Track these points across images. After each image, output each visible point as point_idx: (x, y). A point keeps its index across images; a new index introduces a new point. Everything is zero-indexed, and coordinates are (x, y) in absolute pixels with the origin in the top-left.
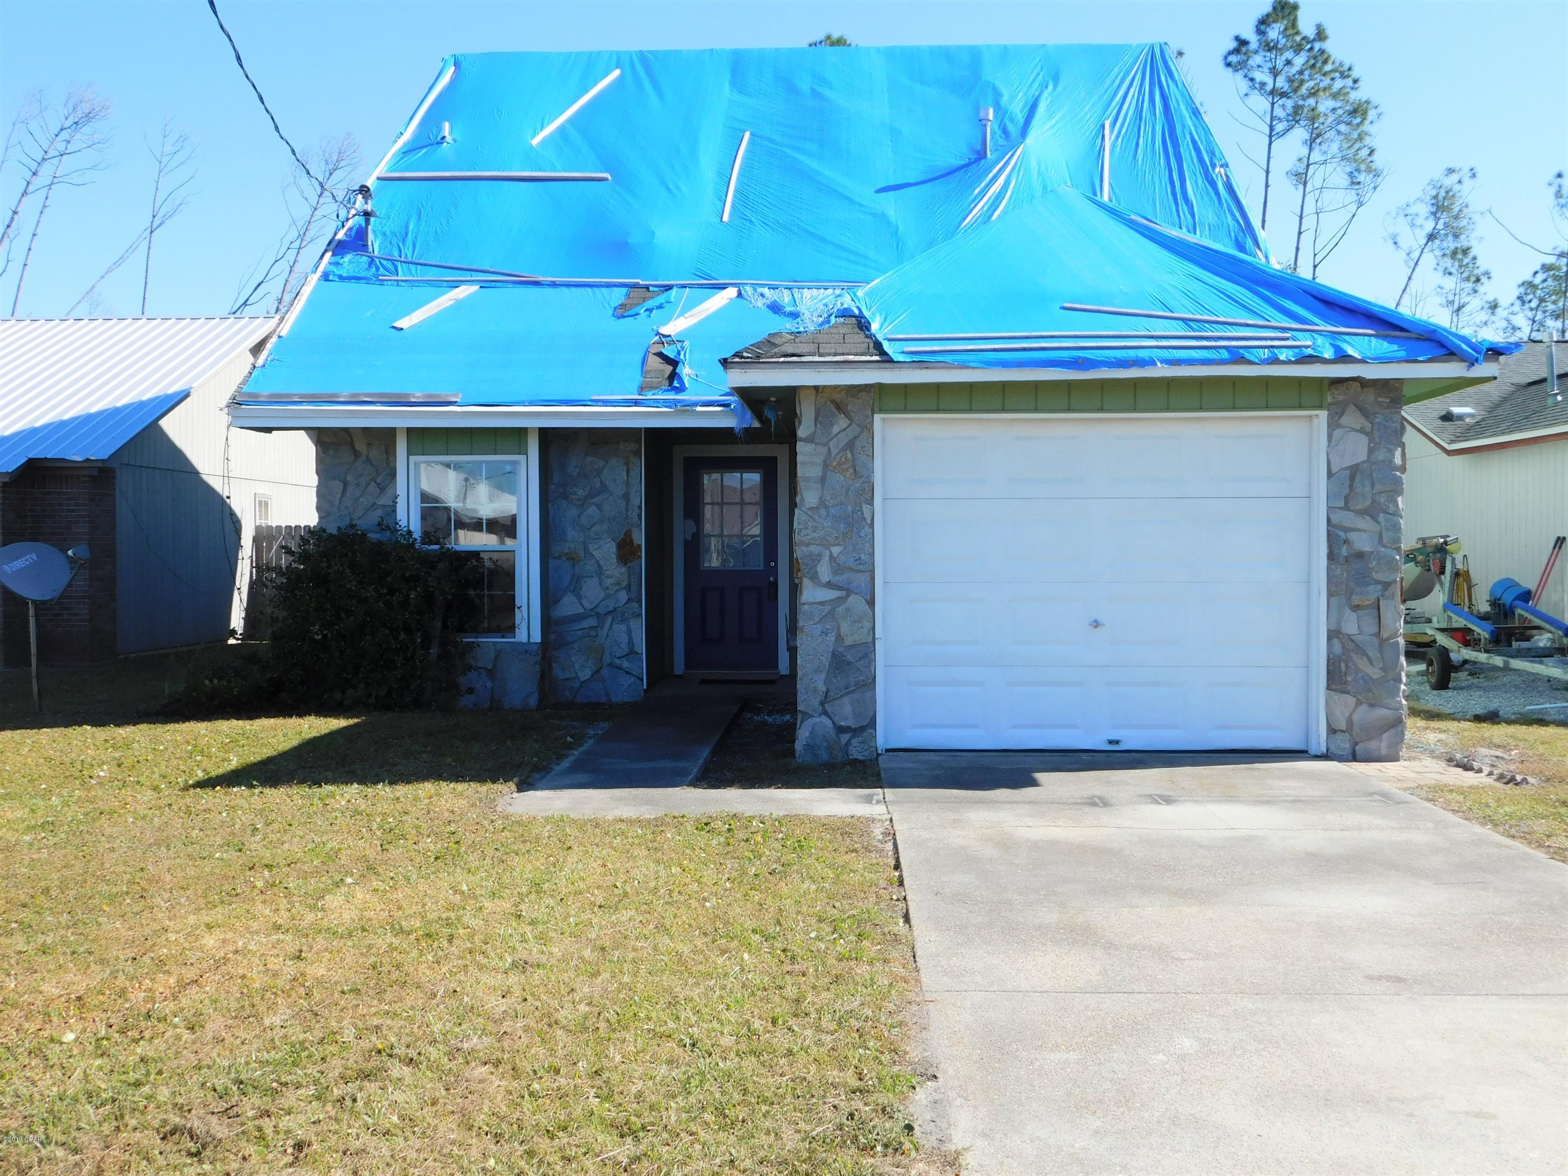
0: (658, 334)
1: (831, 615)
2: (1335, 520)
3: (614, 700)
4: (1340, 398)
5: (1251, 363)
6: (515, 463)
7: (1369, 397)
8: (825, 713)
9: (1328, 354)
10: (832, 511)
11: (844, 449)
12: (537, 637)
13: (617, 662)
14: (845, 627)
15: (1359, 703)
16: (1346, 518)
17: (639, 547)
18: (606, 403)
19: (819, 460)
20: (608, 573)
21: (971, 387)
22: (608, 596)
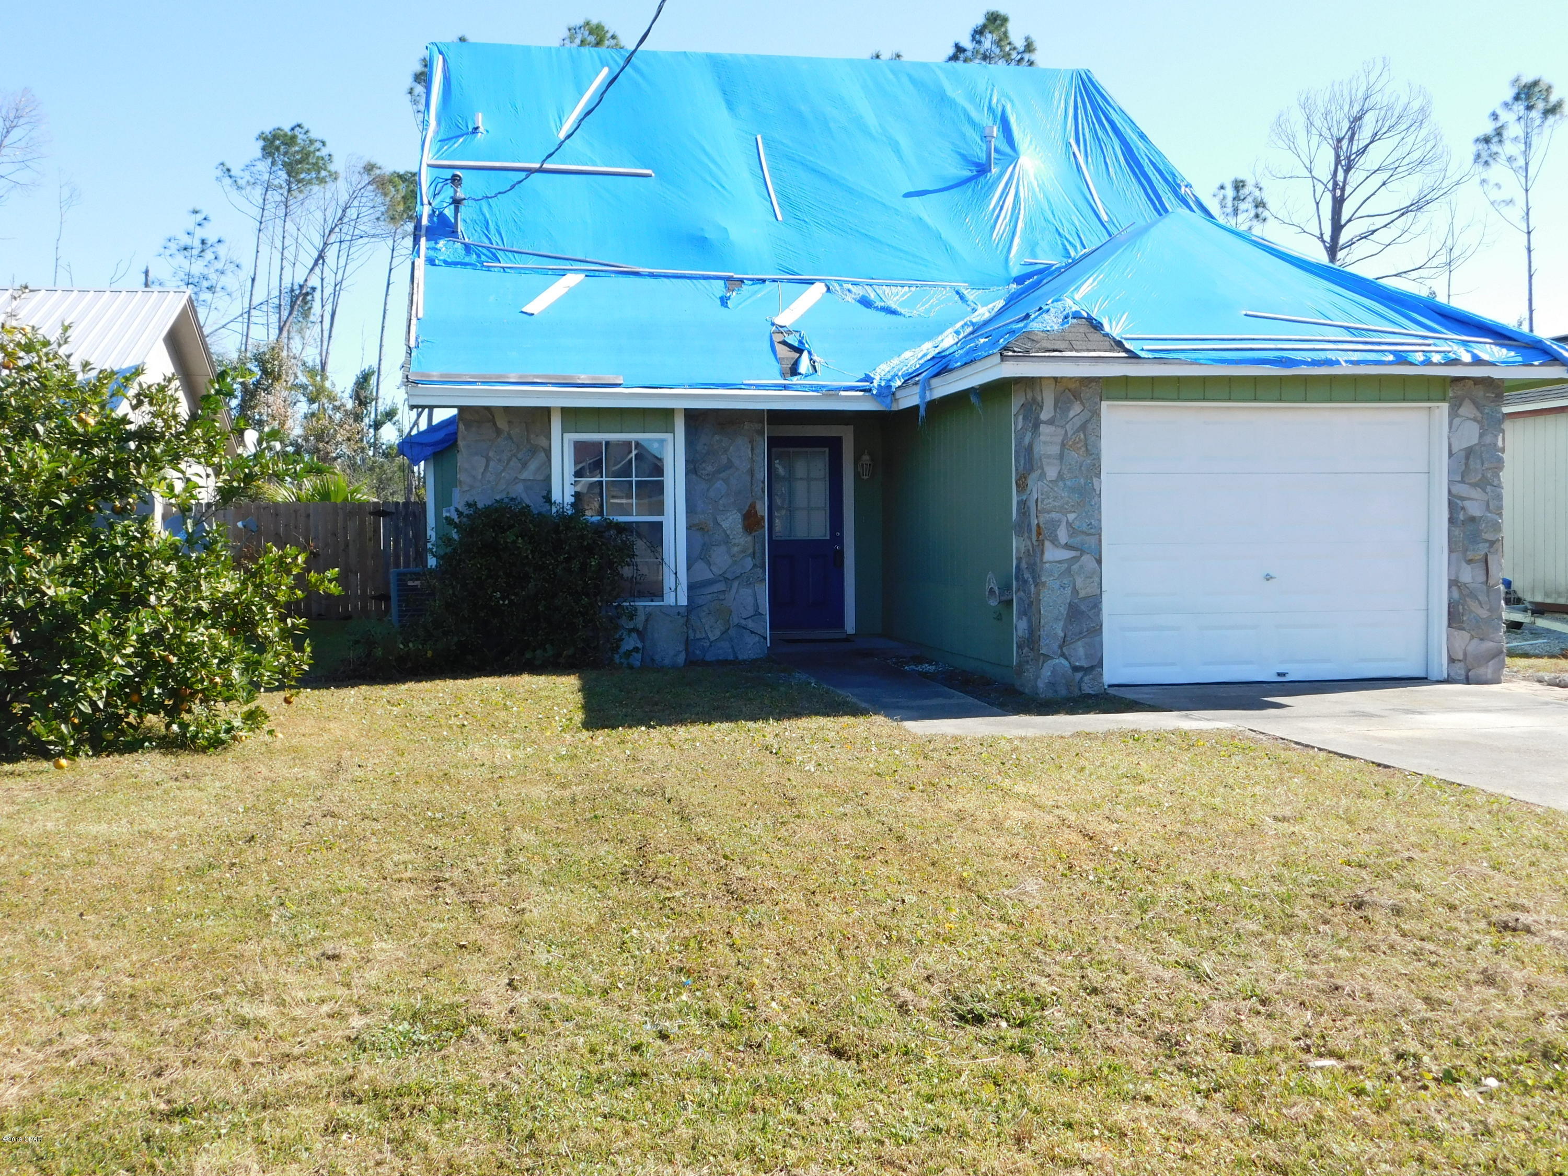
0: (773, 324)
1: (1069, 570)
2: (1454, 491)
3: (740, 657)
4: (1459, 393)
5: (1411, 364)
6: (662, 441)
7: (1479, 392)
8: (1063, 655)
9: (1467, 358)
10: (1068, 483)
11: (1077, 431)
12: (683, 601)
13: (743, 622)
14: (1079, 582)
15: (1472, 637)
16: (1462, 490)
17: (763, 518)
18: (758, 387)
19: (1059, 439)
20: (733, 541)
21: (1204, 380)
22: (735, 563)
